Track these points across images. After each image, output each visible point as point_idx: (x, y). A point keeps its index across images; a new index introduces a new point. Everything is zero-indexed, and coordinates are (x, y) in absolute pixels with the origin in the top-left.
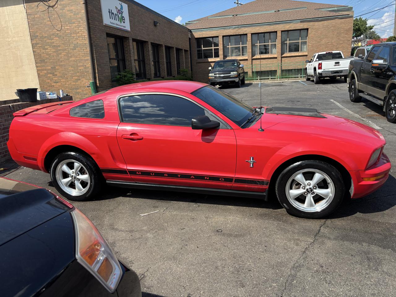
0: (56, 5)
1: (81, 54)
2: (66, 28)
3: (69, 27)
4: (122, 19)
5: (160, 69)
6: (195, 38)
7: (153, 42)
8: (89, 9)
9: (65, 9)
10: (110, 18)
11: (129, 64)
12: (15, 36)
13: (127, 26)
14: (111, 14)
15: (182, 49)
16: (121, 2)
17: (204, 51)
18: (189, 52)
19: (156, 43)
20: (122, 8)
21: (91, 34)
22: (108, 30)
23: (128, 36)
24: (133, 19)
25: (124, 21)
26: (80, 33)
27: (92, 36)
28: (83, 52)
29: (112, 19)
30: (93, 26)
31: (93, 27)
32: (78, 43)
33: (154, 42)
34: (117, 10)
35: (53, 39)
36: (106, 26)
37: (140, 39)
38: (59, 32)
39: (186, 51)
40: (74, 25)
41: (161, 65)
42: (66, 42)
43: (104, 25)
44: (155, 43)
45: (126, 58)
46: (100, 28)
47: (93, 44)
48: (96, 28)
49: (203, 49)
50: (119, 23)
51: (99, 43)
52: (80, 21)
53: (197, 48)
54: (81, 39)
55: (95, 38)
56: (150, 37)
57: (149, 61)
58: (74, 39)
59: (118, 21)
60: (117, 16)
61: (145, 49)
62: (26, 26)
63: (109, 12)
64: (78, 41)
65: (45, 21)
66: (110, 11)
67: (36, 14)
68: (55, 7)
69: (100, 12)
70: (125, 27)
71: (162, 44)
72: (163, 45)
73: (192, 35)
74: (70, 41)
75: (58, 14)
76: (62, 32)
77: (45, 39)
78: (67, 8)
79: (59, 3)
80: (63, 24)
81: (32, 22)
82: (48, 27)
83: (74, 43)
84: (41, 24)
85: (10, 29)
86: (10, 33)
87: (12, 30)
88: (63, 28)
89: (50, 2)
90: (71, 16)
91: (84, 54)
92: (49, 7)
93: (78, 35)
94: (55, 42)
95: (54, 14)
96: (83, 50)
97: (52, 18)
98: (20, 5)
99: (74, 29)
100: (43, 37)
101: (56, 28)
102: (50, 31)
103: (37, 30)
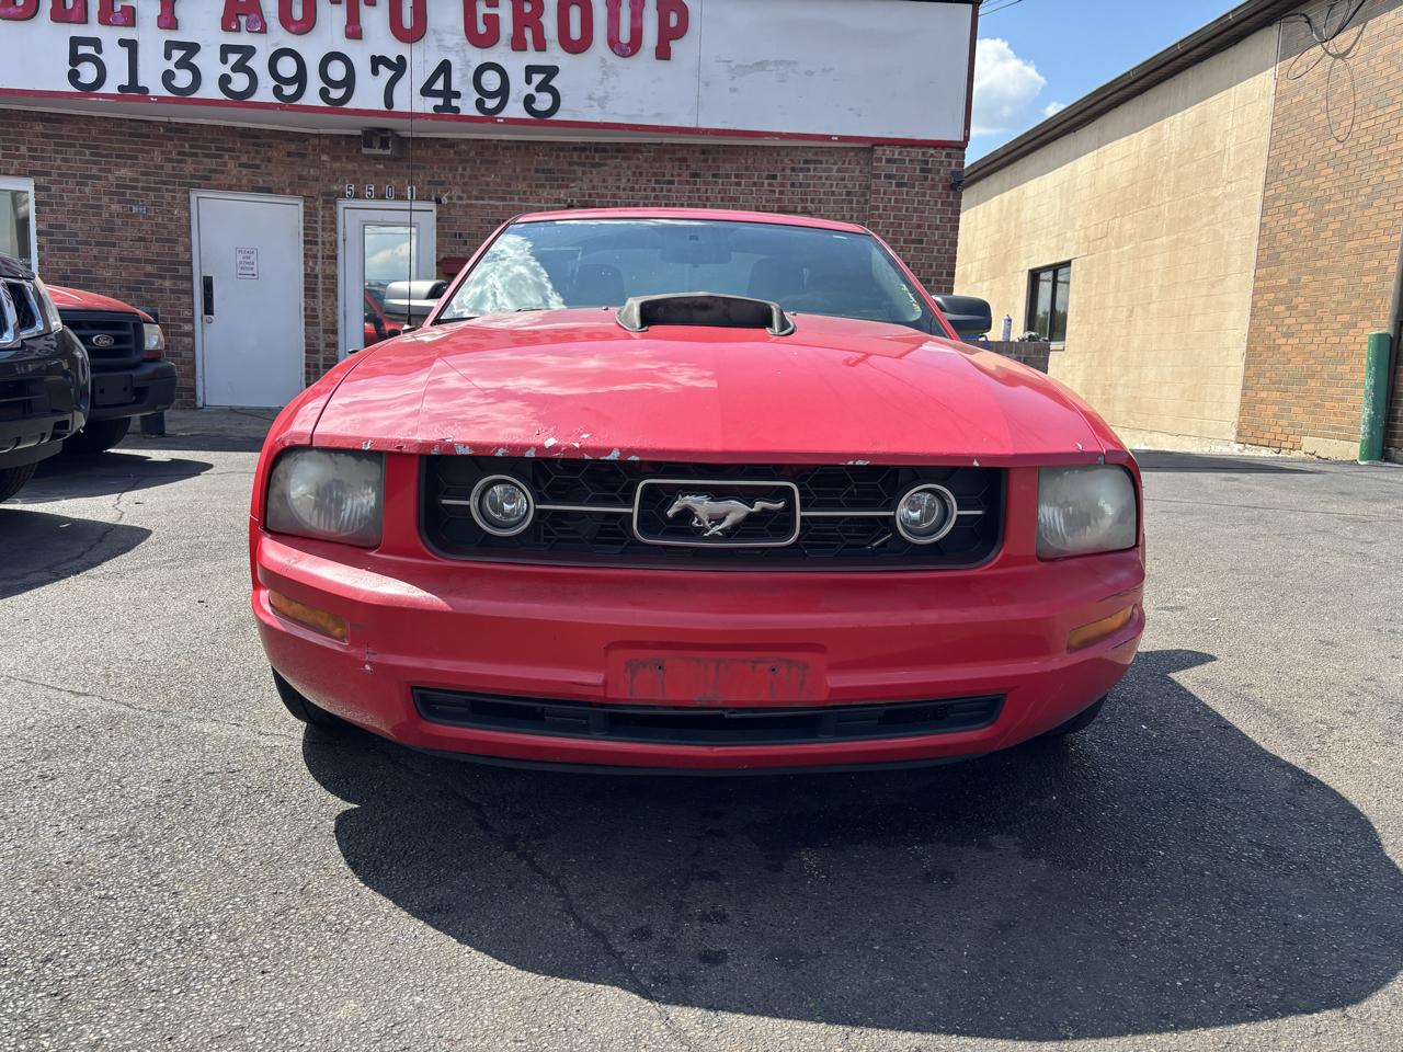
0: (1356, 47)
2: (1365, 125)
3: (1372, 122)
9: (1379, 52)
12: (1233, 179)
32: (1387, 178)
35: (1319, 176)
38: (1340, 146)
40: (1391, 109)
42: (1350, 180)
54: (1398, 162)
58: (1377, 166)
64: (1386, 172)
65: (1313, 113)
67: (1298, 93)
74: (1363, 178)
75: (1352, 79)
76: (1348, 145)
77: (1298, 179)
78: (1386, 49)
79: (1366, 34)
80: (1358, 112)
81: (1280, 125)
82: (1316, 132)
83: (1371, 183)
84: (1301, 126)
85: (1226, 156)
86: (1224, 171)
87: (1232, 158)
88: (1355, 128)
89: (1341, 37)
90: (1388, 77)
91: (1393, 220)
92: (1336, 57)
93: (1392, 147)
94: (1322, 187)
95: (1341, 84)
96: (1390, 208)
97: (1335, 97)
98: (1267, 69)
99: (1388, 125)
100: (1296, 172)
101: (1336, 133)
102: (1319, 145)
103: (1286, 149)
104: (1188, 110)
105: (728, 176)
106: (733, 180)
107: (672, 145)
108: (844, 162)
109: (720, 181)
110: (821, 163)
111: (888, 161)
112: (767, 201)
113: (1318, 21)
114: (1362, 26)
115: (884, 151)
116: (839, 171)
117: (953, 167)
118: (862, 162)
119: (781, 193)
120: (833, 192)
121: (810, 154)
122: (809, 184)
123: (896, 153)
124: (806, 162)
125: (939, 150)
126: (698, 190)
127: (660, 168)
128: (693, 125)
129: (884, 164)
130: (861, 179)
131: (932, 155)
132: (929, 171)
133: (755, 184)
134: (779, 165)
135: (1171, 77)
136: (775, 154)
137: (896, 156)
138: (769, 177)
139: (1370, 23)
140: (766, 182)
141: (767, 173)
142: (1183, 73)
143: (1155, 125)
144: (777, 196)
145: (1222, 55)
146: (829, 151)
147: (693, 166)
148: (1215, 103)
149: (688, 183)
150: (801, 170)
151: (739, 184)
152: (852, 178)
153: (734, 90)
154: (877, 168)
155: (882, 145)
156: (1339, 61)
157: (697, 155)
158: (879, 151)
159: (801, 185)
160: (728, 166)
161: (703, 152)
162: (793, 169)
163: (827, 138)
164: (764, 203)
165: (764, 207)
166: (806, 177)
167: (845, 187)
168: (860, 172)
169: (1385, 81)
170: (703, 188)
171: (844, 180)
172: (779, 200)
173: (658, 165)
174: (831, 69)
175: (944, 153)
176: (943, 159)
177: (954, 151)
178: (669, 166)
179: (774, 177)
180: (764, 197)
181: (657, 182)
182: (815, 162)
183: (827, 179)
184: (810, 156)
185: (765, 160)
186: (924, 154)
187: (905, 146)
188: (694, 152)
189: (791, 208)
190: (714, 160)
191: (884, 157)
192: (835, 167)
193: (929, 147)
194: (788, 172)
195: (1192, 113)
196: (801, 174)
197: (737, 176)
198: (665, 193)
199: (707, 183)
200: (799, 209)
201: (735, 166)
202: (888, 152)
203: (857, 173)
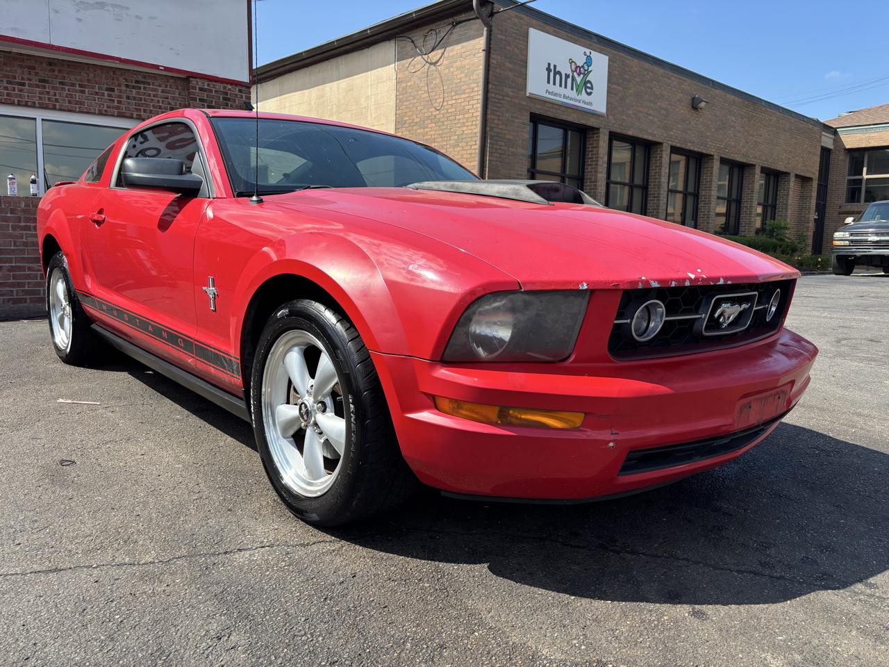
0: (441, 60)
1: (465, 156)
2: (450, 103)
3: (454, 101)
4: (587, 86)
5: (699, 213)
6: (846, 149)
7: (678, 145)
8: (491, 61)
9: (454, 65)
10: (549, 82)
11: (590, 189)
12: (375, 124)
13: (597, 102)
14: (552, 74)
15: (787, 174)
16: (588, 51)
17: (866, 184)
18: (815, 184)
19: (692, 148)
20: (589, 61)
21: (489, 112)
22: (539, 107)
23: (595, 125)
24: (622, 89)
25: (589, 91)
26: (470, 111)
27: (489, 116)
28: (469, 152)
29: (554, 84)
30: (497, 96)
31: (495, 98)
32: (465, 132)
33: (683, 146)
34: (573, 67)
35: (427, 127)
36: (534, 99)
37: (636, 135)
38: (438, 112)
39: (804, 180)
40: (464, 96)
41: (701, 205)
42: (445, 131)
43: (528, 95)
44: (687, 148)
45: (587, 175)
46: (517, 101)
47: (489, 133)
48: (502, 101)
49: (865, 176)
50: (573, 94)
51: (504, 131)
52: (473, 88)
53: (849, 175)
54: (470, 123)
55: (496, 121)
56: (672, 133)
57: (659, 188)
58: (459, 125)
59: (572, 89)
60: (569, 80)
61: (653, 161)
62: (393, 103)
63: (549, 70)
64: (465, 128)
65: (420, 92)
66: (552, 67)
67: (410, 81)
68: (439, 64)
69: (523, 70)
70: (590, 104)
71: (712, 153)
72: (716, 157)
73: (837, 140)
74: (452, 130)
75: (441, 77)
76: (442, 112)
77: (415, 128)
78: (458, 64)
79: (446, 54)
80: (446, 95)
81: (401, 97)
82: (423, 103)
83: (457, 133)
84: (414, 99)
85: (369, 110)
86: (369, 118)
87: (373, 112)
88: (445, 103)
89: (433, 53)
90: (460, 79)
91: (471, 154)
92: (431, 64)
93: (466, 116)
94: (429, 133)
95: (435, 79)
96: (469, 147)
97: (432, 86)
98: (390, 64)
99: (463, 104)
100: (413, 124)
101: (435, 105)
102: (425, 110)
103: (406, 110)
104: (341, 81)
105: (73, 85)
106: (78, 88)
107: (21, 54)
108: (166, 86)
109: (67, 88)
110: (149, 84)
111: (201, 89)
112: (108, 107)
113: (419, 42)
114: (443, 50)
115: (197, 82)
116: (163, 91)
117: (244, 99)
118: (180, 87)
119: (119, 102)
120: (160, 106)
121: (140, 77)
122: (141, 99)
123: (206, 84)
124: (137, 82)
125: (234, 86)
126: (48, 93)
127: (10, 71)
128: (47, 42)
129: (197, 91)
130: (180, 99)
131: (229, 90)
132: (229, 99)
133: (97, 93)
134: (115, 81)
135: (327, 60)
136: (111, 73)
137: (206, 87)
138: (108, 89)
139: (447, 49)
140: (106, 93)
141: (105, 86)
142: (336, 59)
143: (320, 87)
144: (116, 104)
145: (359, 52)
146: (155, 76)
147: (41, 73)
148: (358, 79)
149: (38, 86)
150: (134, 87)
151: (83, 92)
152: (174, 98)
153: (79, 20)
154: (194, 94)
155: (195, 78)
156: (432, 67)
157: (44, 65)
158: (194, 81)
159: (134, 98)
160: (72, 77)
161: (50, 64)
162: (127, 86)
163: (157, 67)
164: (105, 108)
165: (106, 111)
166: (138, 93)
167: (170, 104)
168: (179, 94)
169: (459, 81)
170: (52, 92)
171: (167, 98)
172: (118, 108)
173: (9, 69)
174: (155, 18)
175: (237, 89)
176: (237, 93)
177: (243, 88)
178: (19, 71)
179: (113, 90)
180: (105, 104)
181: (8, 82)
182: (144, 83)
183: (154, 96)
184: (140, 78)
185: (104, 76)
186: (224, 88)
187: (211, 81)
188: (41, 63)
189: (128, 115)
190: (60, 71)
191: (197, 86)
192: (160, 89)
193: (227, 83)
194: (124, 88)
195: (344, 83)
196: (134, 90)
197: (80, 86)
198: (16, 92)
199: (53, 88)
200: (135, 116)
201: (78, 77)
202: (200, 83)
203: (177, 95)
